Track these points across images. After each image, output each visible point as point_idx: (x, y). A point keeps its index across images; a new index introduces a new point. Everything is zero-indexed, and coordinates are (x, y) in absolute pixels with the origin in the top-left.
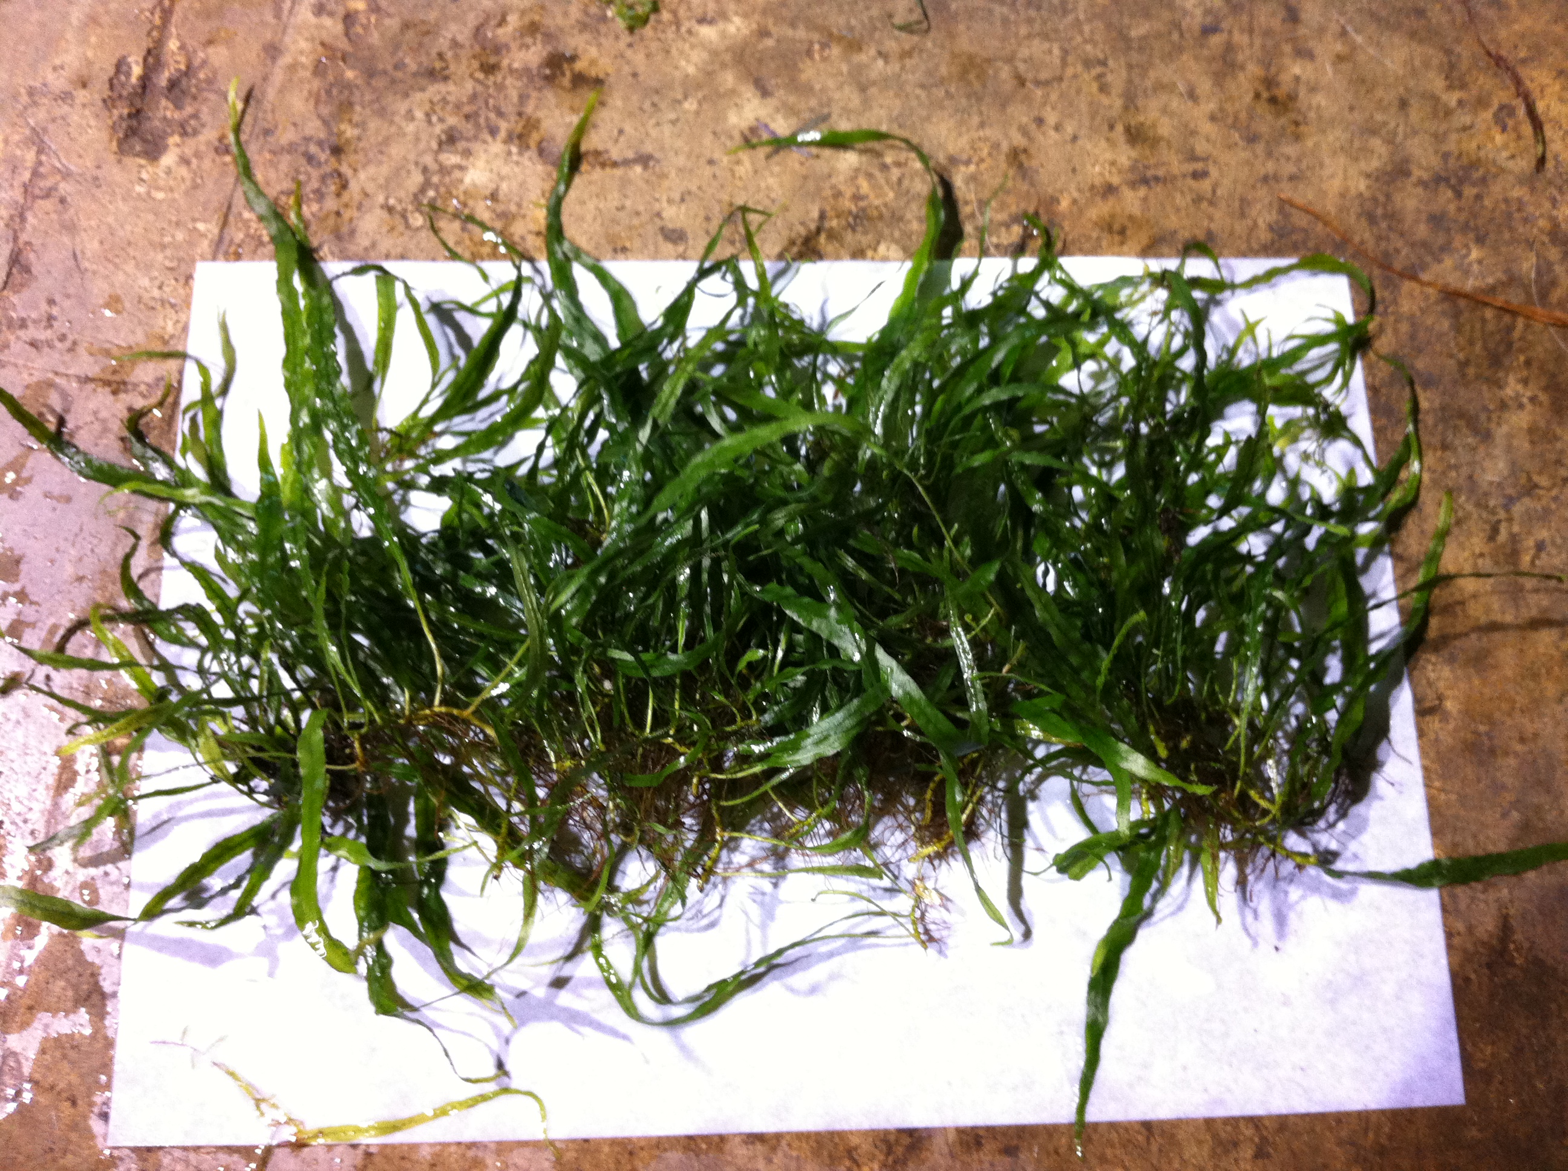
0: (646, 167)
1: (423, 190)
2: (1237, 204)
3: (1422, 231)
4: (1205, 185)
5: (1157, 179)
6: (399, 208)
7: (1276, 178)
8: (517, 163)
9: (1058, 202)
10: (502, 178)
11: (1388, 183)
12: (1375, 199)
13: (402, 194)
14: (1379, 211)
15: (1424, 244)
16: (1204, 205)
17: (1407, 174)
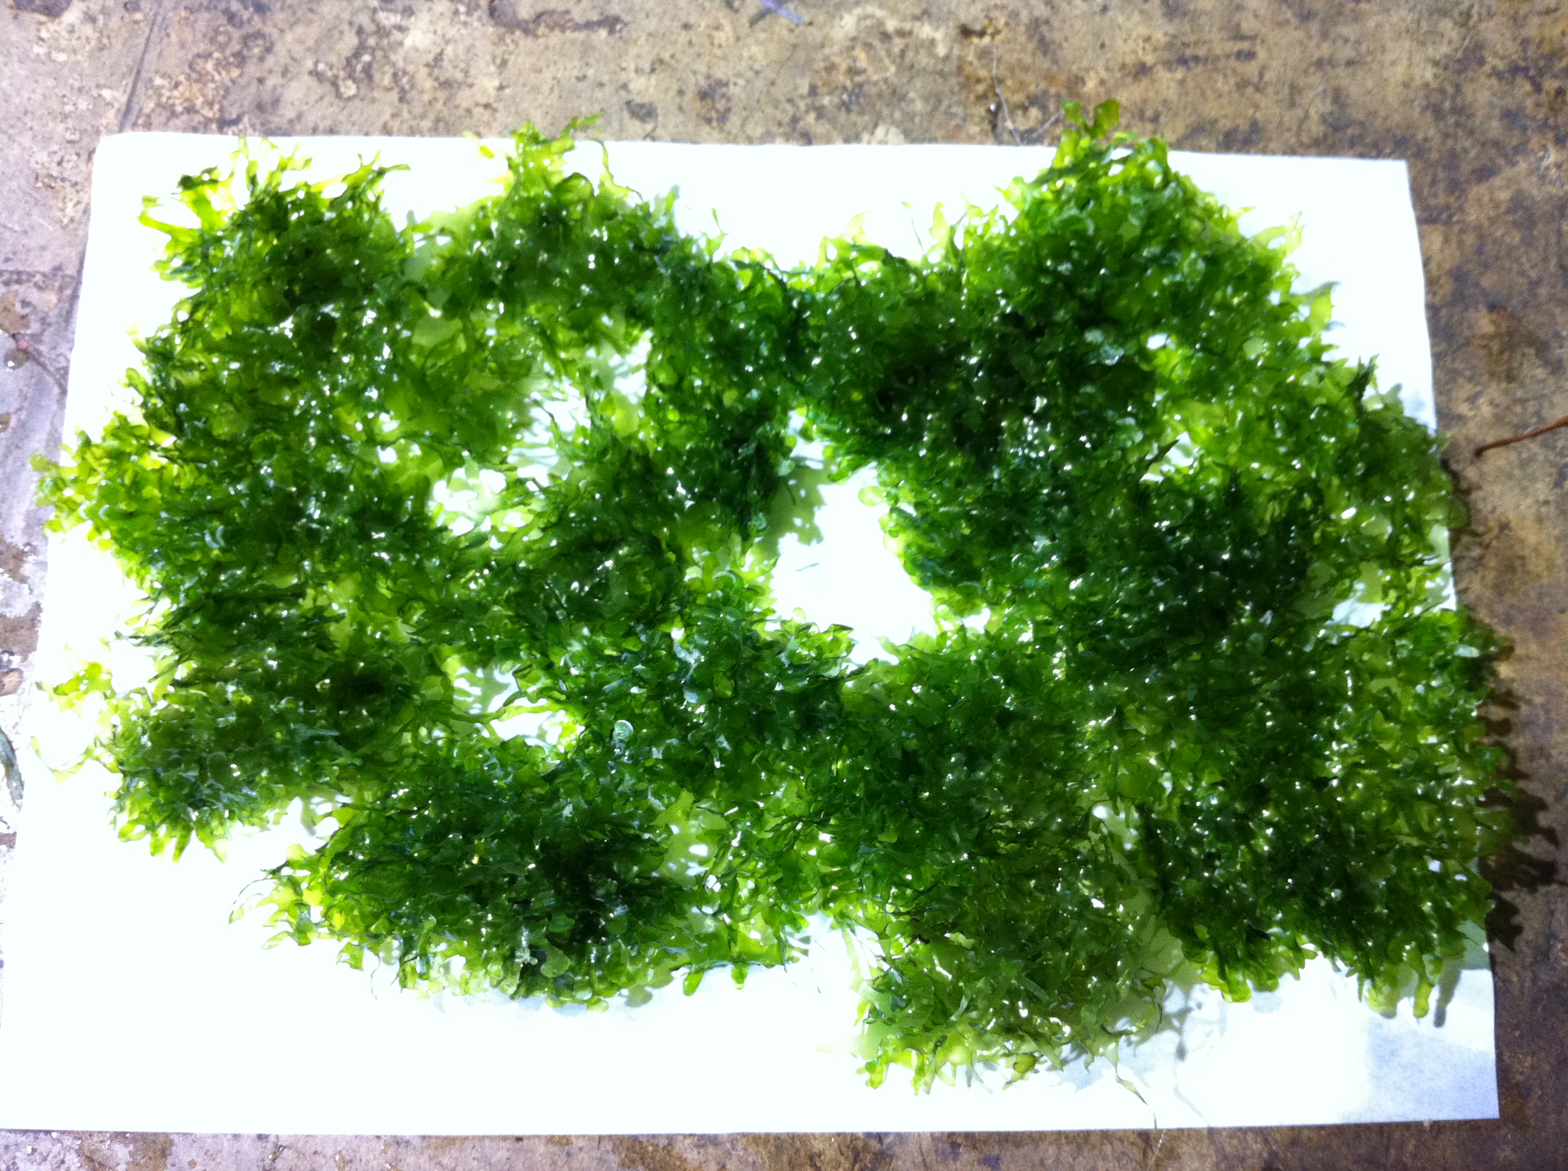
0: (612, 31)
1: (357, 54)
2: (1286, 90)
3: (1495, 127)
4: (1251, 69)
5: (1196, 59)
6: (329, 74)
7: (1332, 62)
8: (465, 24)
9: (1084, 83)
10: (447, 42)
11: (1459, 72)
12: (1442, 91)
13: (333, 58)
14: (1447, 105)
15: (1496, 144)
16: (1250, 90)
17: (1481, 62)
